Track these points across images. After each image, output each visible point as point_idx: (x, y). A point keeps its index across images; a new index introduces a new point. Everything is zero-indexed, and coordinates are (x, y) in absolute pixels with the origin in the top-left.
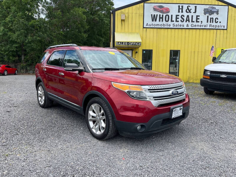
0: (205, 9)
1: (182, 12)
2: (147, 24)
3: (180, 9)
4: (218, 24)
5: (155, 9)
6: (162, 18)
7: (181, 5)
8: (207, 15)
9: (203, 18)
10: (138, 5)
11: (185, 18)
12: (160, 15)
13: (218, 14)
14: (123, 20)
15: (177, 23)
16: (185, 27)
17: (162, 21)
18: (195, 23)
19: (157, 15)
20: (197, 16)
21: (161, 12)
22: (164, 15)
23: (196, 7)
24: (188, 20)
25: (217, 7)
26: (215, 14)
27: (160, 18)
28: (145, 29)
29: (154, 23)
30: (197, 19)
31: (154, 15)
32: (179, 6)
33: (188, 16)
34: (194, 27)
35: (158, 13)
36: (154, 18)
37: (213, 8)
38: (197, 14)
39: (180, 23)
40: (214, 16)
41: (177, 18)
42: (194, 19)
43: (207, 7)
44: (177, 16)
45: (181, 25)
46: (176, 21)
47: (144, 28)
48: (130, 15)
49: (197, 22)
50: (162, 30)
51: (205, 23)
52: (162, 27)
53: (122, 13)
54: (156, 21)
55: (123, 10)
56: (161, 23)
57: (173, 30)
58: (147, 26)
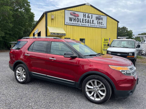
0: (96, 17)
1: (85, 17)
2: (67, 23)
3: (84, 16)
4: (102, 25)
5: (71, 14)
6: (75, 20)
7: (85, 13)
8: (97, 20)
9: (95, 21)
10: (61, 11)
11: (87, 21)
12: (74, 18)
13: (102, 20)
14: (52, 19)
15: (83, 23)
16: (87, 26)
17: (75, 21)
18: (92, 24)
19: (72, 18)
20: (93, 20)
21: (75, 16)
22: (76, 18)
23: (92, 15)
24: (88, 22)
25: (102, 16)
26: (101, 20)
27: (74, 20)
28: (66, 26)
29: (71, 22)
30: (93, 22)
31: (71, 18)
32: (84, 14)
33: (88, 20)
34: (91, 26)
35: (73, 17)
36: (71, 19)
37: (100, 16)
38: (93, 19)
39: (84, 23)
40: (101, 21)
41: (83, 21)
42: (91, 22)
43: (97, 16)
44: (83, 19)
45: (85, 25)
46: (83, 22)
47: (65, 24)
48: (57, 16)
49: (93, 23)
50: (75, 27)
51: (96, 24)
52: (75, 25)
53: (51, 14)
54: (72, 21)
55: (52, 13)
56: (74, 22)
57: (81, 27)
58: (67, 24)
